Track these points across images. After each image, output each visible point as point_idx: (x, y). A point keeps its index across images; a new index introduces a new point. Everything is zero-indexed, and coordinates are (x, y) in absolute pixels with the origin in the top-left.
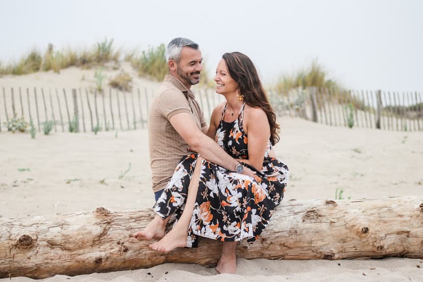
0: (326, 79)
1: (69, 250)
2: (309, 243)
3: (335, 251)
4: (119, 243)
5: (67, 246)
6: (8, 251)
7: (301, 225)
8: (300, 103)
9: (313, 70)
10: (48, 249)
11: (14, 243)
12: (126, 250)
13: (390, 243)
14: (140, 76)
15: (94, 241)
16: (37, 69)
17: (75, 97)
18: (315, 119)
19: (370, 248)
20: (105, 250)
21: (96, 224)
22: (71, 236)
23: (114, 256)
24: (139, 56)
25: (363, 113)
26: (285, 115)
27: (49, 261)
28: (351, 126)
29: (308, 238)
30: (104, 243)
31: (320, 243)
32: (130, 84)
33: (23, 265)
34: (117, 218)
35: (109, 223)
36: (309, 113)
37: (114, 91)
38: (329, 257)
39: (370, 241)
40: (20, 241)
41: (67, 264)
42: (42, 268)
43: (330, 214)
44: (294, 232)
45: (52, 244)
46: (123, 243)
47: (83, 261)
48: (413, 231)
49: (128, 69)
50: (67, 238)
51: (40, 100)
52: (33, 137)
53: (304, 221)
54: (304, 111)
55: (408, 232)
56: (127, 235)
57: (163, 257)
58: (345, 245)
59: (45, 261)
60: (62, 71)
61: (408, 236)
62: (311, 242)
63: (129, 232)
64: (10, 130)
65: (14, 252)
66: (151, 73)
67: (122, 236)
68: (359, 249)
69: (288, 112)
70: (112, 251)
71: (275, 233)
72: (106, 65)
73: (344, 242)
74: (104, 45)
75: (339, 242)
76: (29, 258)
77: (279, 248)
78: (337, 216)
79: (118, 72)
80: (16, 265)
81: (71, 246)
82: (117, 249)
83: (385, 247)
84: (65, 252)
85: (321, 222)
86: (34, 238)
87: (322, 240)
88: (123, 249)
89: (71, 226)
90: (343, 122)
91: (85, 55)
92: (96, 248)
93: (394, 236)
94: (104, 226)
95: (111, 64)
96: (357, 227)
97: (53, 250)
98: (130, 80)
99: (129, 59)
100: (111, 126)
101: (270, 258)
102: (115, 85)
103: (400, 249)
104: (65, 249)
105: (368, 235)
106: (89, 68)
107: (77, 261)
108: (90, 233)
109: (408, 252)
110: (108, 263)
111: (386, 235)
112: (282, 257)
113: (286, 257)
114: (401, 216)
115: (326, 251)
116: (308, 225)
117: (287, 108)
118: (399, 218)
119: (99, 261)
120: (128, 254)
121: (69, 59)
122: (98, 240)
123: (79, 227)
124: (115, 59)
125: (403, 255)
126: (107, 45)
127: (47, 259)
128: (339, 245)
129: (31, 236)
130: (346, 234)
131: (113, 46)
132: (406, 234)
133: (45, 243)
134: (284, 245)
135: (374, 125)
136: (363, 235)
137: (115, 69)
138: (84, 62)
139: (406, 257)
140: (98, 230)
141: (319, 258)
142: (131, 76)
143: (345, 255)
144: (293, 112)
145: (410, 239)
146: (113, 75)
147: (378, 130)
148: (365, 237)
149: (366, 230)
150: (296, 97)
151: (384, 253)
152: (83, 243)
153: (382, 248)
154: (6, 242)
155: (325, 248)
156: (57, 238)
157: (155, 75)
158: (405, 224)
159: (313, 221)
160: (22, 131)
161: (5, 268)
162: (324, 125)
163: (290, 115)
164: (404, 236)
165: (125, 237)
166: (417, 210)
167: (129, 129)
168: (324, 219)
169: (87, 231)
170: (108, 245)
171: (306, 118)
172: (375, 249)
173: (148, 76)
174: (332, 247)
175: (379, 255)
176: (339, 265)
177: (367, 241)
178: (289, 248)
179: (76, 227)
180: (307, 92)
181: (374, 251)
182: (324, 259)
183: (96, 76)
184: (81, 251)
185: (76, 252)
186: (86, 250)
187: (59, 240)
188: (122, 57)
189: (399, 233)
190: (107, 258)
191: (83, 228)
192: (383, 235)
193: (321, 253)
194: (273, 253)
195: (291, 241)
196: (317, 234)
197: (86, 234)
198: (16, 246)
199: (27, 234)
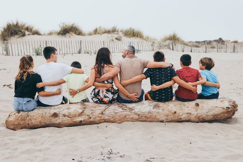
0: (177, 37)
1: (71, 117)
2: (155, 116)
3: (164, 119)
4: (88, 115)
5: (70, 116)
6: (49, 118)
7: (152, 110)
8: (169, 45)
9: (174, 34)
10: (63, 117)
11: (51, 115)
12: (90, 118)
13: (184, 117)
14: (124, 36)
15: (79, 115)
16: (96, 34)
17: (104, 43)
18: (173, 50)
19: (176, 119)
20: (83, 118)
21: (81, 108)
22: (71, 113)
23: (86, 120)
24: (124, 30)
25: (187, 46)
26: (164, 48)
27: (63, 121)
28: (183, 52)
29: (155, 115)
30: (83, 115)
31: (159, 117)
32: (121, 39)
33: (55, 122)
34: (88, 106)
35: (85, 108)
36: (171, 48)
37: (117, 41)
38: (162, 122)
39: (177, 116)
40: (53, 114)
41: (70, 122)
42: (61, 123)
43: (163, 107)
44: (149, 112)
45: (64, 116)
46: (89, 116)
47: (76, 121)
48: (192, 113)
49: (121, 34)
50: (70, 114)
51: (94, 44)
52: (91, 55)
53: (153, 108)
54: (170, 47)
55: (191, 113)
56: (91, 113)
57: (103, 120)
58: (168, 117)
59: (62, 121)
60: (102, 34)
61: (190, 115)
62: (156, 116)
63: (92, 112)
64: (85, 53)
65: (51, 118)
66: (127, 35)
67: (89, 113)
68: (173, 119)
69: (165, 47)
70: (85, 118)
71: (143, 113)
72: (115, 33)
73: (167, 116)
74: (114, 27)
75: (166, 116)
76: (56, 120)
77: (144, 118)
78: (165, 107)
79: (118, 35)
80: (52, 122)
81: (71, 116)
82: (87, 117)
83: (182, 118)
84: (69, 118)
85: (159, 109)
86: (58, 113)
87: (160, 116)
88: (89, 117)
89: (71, 109)
90: (181, 50)
91: (109, 30)
92: (80, 117)
93: (186, 114)
94: (83, 109)
95: (116, 33)
96: (172, 111)
97: (65, 118)
98: (121, 37)
99: (121, 31)
100: (114, 51)
101: (141, 121)
102: (117, 39)
103: (187, 119)
104: (69, 117)
105: (176, 114)
106: (110, 34)
107: (73, 121)
108: (78, 112)
109: (190, 120)
110: (84, 122)
111: (182, 114)
112: (146, 121)
113: (147, 121)
114: (188, 107)
115: (161, 119)
116: (155, 110)
117: (165, 46)
118: (187, 108)
119: (81, 121)
120: (91, 119)
121: (104, 31)
122: (81, 114)
123: (74, 109)
124: (117, 31)
125: (188, 121)
126: (115, 27)
127: (63, 120)
128: (165, 117)
129: (57, 112)
130: (168, 113)
131: (117, 28)
132: (190, 114)
133: (62, 115)
134: (146, 117)
135: (190, 51)
136: (174, 114)
137: (117, 34)
138: (109, 32)
139: (190, 122)
140: (81, 111)
141: (158, 122)
142: (121, 36)
143: (168, 121)
144: (167, 47)
145: (191, 116)
146: (116, 36)
147: (191, 53)
148: (175, 115)
149: (175, 112)
150: (168, 43)
151: (181, 120)
152: (75, 115)
153: (181, 119)
154: (48, 114)
155: (161, 118)
156: (66, 114)
157: (128, 36)
158: (189, 110)
159: (157, 109)
160: (88, 53)
161: (48, 123)
162: (176, 51)
163: (166, 49)
164: (189, 114)
165: (90, 113)
166: (194, 105)
167: (119, 52)
168: (160, 108)
169: (76, 111)
170: (84, 116)
171: (171, 49)
172: (179, 119)
173: (127, 36)
174: (163, 118)
175: (180, 121)
176: (165, 124)
177: (176, 116)
178: (148, 118)
179: (73, 110)
180: (171, 42)
181: (178, 120)
182: (160, 122)
183: (111, 36)
184: (75, 118)
185: (73, 118)
186: (76, 118)
187: (67, 114)
188: (119, 31)
189: (187, 113)
190: (84, 121)
191: (76, 110)
192: (181, 114)
193: (159, 120)
194: (142, 120)
195: (149, 116)
196: (158, 114)
197: (76, 112)
198: (52, 116)
199: (55, 112)
